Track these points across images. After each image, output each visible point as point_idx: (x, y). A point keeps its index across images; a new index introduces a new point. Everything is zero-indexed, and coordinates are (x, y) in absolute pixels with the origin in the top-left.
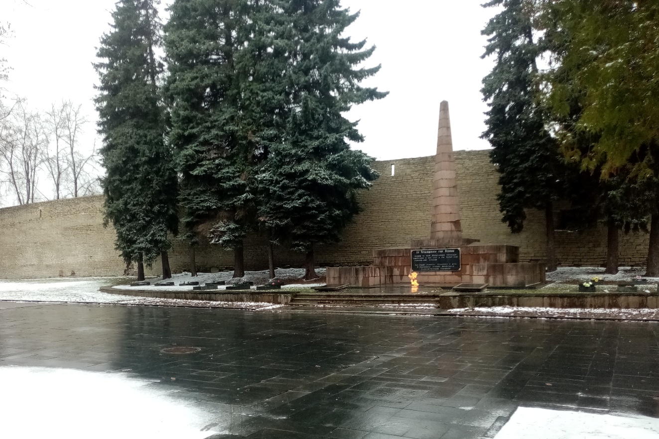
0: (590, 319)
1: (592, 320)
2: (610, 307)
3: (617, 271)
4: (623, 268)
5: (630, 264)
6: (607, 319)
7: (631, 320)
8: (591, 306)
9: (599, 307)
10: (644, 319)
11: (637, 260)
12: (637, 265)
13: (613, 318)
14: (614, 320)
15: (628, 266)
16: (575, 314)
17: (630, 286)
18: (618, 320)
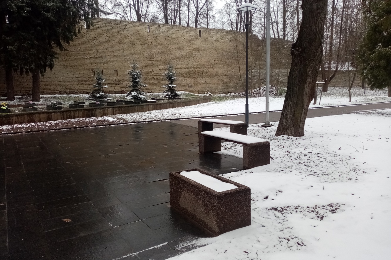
0: (22, 133)
1: (23, 133)
2: (29, 122)
3: (14, 99)
4: (16, 97)
5: (20, 94)
6: (34, 131)
7: (50, 130)
8: (16, 123)
9: (22, 123)
10: (57, 128)
11: (24, 92)
12: (25, 95)
13: (37, 130)
14: (38, 131)
15: (19, 95)
16: (8, 130)
17: (32, 108)
18: (41, 131)
